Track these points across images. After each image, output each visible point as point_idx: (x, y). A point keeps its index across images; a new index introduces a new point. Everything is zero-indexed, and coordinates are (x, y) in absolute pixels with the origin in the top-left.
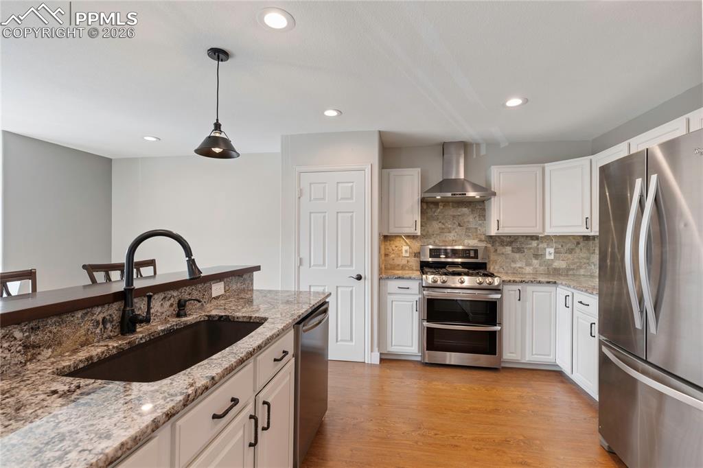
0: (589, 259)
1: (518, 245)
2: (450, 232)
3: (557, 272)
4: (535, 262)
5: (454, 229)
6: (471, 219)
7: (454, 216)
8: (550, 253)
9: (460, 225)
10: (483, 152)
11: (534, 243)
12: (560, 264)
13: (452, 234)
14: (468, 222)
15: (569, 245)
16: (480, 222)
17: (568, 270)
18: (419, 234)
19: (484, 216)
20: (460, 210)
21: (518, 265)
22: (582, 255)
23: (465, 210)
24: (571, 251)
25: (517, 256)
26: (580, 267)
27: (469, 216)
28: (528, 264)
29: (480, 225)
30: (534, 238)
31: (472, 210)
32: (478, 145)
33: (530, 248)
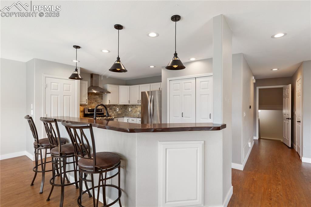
0: (125, 111)
1: (110, 107)
2: (93, 103)
3: (119, 114)
4: (114, 112)
5: (94, 102)
6: (99, 100)
7: (94, 98)
8: (118, 110)
9: (96, 101)
10: (102, 79)
11: (114, 107)
12: (120, 112)
13: (93, 104)
14: (98, 100)
15: (121, 107)
16: (101, 100)
17: (121, 114)
18: (87, 104)
19: (102, 99)
20: (96, 96)
21: (111, 113)
22: (124, 110)
23: (97, 96)
24: (122, 109)
25: (110, 110)
26: (123, 113)
27: (98, 98)
28: (113, 113)
29: (101, 101)
30: (114, 105)
31: (99, 97)
32: (101, 76)
33: (113, 108)
